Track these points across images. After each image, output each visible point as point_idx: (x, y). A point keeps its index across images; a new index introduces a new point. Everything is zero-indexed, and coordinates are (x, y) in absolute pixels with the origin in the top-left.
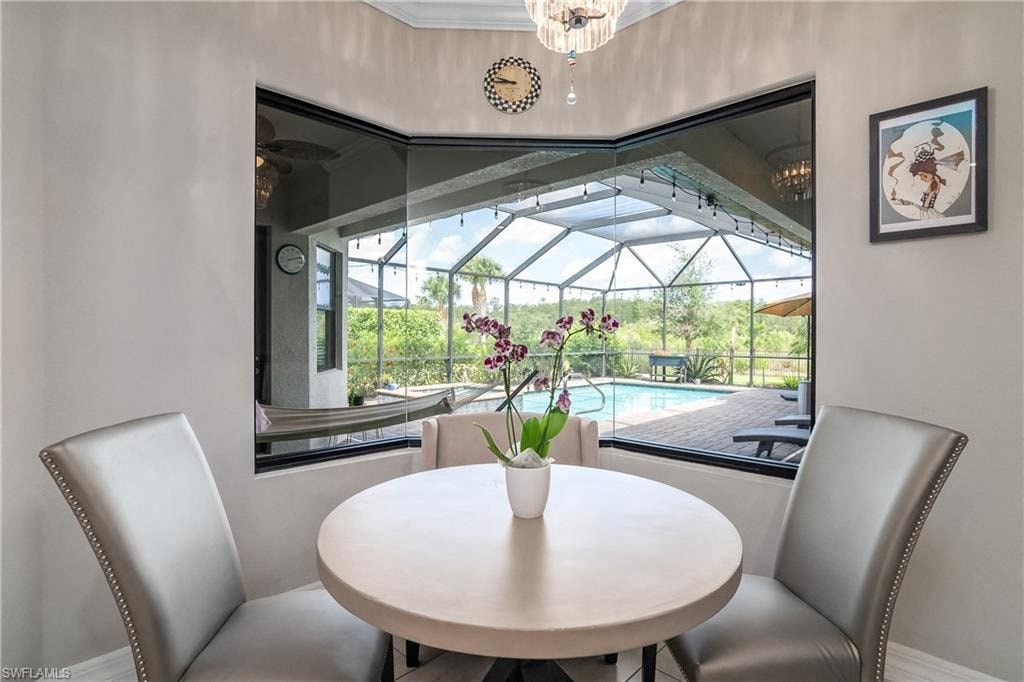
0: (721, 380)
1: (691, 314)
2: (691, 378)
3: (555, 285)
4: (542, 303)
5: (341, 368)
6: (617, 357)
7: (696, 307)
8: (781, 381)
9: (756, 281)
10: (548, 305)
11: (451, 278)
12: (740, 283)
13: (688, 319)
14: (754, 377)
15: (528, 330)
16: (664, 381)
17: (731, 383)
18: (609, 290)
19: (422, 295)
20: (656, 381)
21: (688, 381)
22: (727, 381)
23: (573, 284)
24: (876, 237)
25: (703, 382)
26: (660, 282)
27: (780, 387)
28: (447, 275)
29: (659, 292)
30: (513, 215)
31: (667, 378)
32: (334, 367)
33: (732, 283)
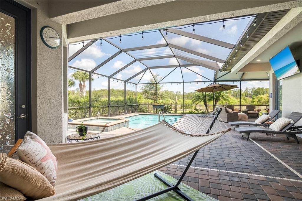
0: (173, 112)
2: (165, 112)
3: (123, 81)
4: (94, 90)
9: (185, 82)
10: (96, 91)
11: (90, 75)
12: (180, 83)
13: (155, 94)
15: (97, 98)
18: (138, 84)
20: (154, 113)
22: (175, 112)
23: (128, 81)
25: (169, 113)
26: (156, 82)
28: (89, 74)
30: (121, 51)
31: (158, 112)
33: (177, 83)
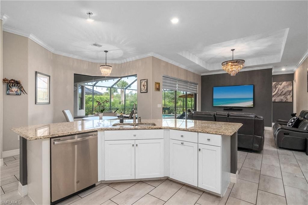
5: (84, 109)
19: (106, 92)
24: (141, 92)
28: (109, 88)
32: (82, 109)
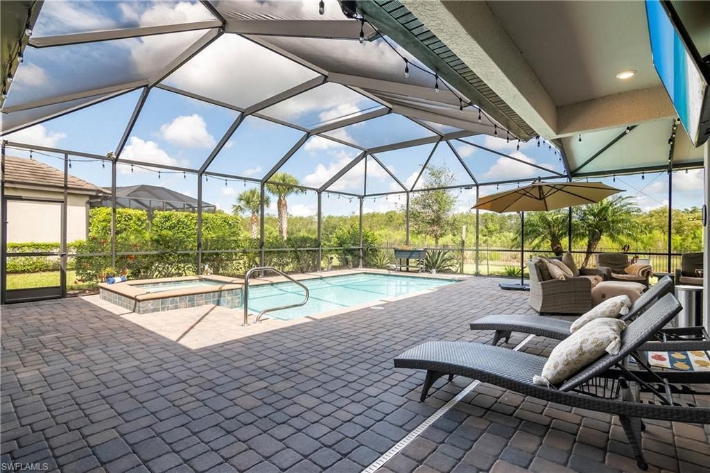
0: (454, 269)
1: (439, 218)
2: (428, 268)
3: (315, 190)
6: (375, 251)
7: (442, 211)
8: (502, 270)
9: (481, 185)
12: (468, 187)
13: (436, 221)
14: (480, 267)
16: (407, 271)
17: (462, 273)
18: (365, 195)
20: (401, 271)
21: (426, 271)
22: (459, 271)
23: (328, 189)
25: (439, 272)
26: (404, 188)
27: (502, 276)
29: (404, 196)
31: (410, 269)
33: (461, 187)
